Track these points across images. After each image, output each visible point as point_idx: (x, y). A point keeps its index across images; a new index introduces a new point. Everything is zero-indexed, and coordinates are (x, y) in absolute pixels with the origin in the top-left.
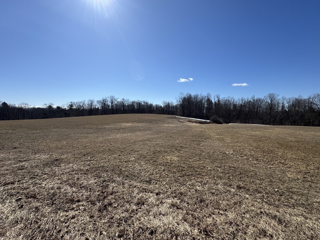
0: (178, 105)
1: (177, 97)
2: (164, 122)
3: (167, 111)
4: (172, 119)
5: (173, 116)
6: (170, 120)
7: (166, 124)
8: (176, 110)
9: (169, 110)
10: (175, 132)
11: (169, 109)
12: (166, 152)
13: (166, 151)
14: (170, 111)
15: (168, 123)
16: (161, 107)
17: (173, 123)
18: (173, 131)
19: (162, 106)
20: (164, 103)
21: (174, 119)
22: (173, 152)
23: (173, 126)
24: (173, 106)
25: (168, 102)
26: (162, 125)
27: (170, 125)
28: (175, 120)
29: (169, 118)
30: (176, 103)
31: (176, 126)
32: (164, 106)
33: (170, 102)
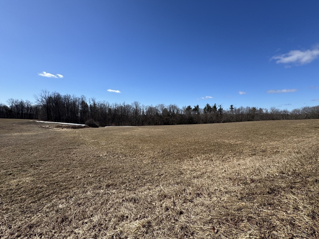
0: (39, 106)
1: (37, 95)
2: (11, 129)
3: (18, 113)
4: (28, 125)
5: (31, 121)
6: (24, 127)
7: (16, 132)
8: (37, 112)
9: (22, 113)
10: (34, 143)
11: (22, 110)
12: (11, 174)
13: (9, 173)
14: (25, 114)
15: (22, 130)
16: (5, 107)
17: (29, 131)
18: (29, 142)
19: (9, 106)
20: (13, 102)
21: (31, 125)
22: (25, 171)
23: (31, 134)
24: (31, 108)
25: (20, 101)
26: (7, 134)
27: (25, 134)
28: (34, 126)
29: (22, 124)
30: (36, 104)
31: (35, 134)
32: (12, 107)
33: (25, 101)
